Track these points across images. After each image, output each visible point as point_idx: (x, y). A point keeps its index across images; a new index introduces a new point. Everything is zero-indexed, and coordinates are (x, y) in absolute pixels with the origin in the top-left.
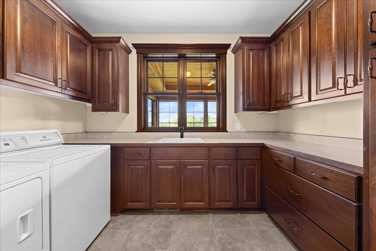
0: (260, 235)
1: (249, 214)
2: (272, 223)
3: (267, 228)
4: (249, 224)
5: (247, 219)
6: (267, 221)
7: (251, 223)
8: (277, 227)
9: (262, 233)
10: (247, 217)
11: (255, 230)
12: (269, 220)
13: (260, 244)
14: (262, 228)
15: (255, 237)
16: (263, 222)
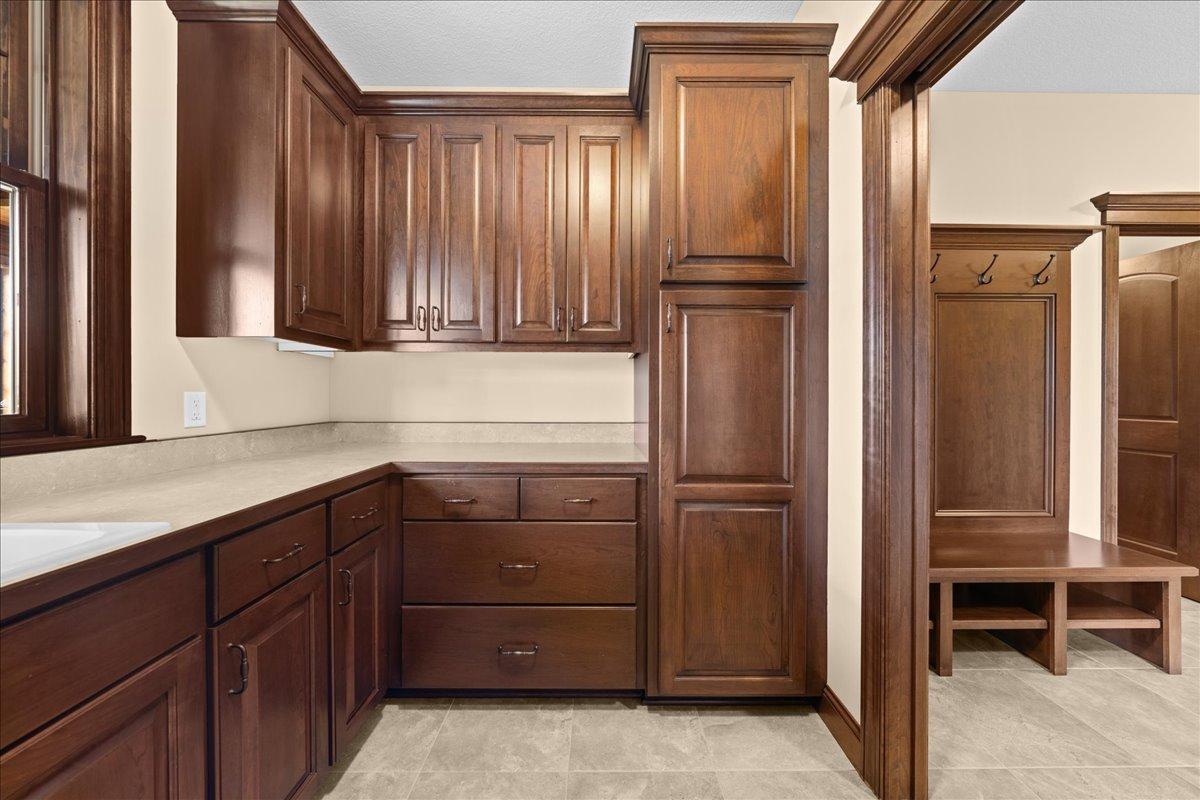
0: (448, 769)
1: (352, 759)
2: (426, 711)
3: (435, 733)
4: (391, 781)
5: (370, 776)
6: (414, 721)
7: (392, 773)
8: (445, 708)
9: (443, 758)
10: (362, 774)
11: (422, 774)
12: (413, 711)
13: (472, 786)
14: (429, 749)
15: (447, 789)
16: (410, 733)
